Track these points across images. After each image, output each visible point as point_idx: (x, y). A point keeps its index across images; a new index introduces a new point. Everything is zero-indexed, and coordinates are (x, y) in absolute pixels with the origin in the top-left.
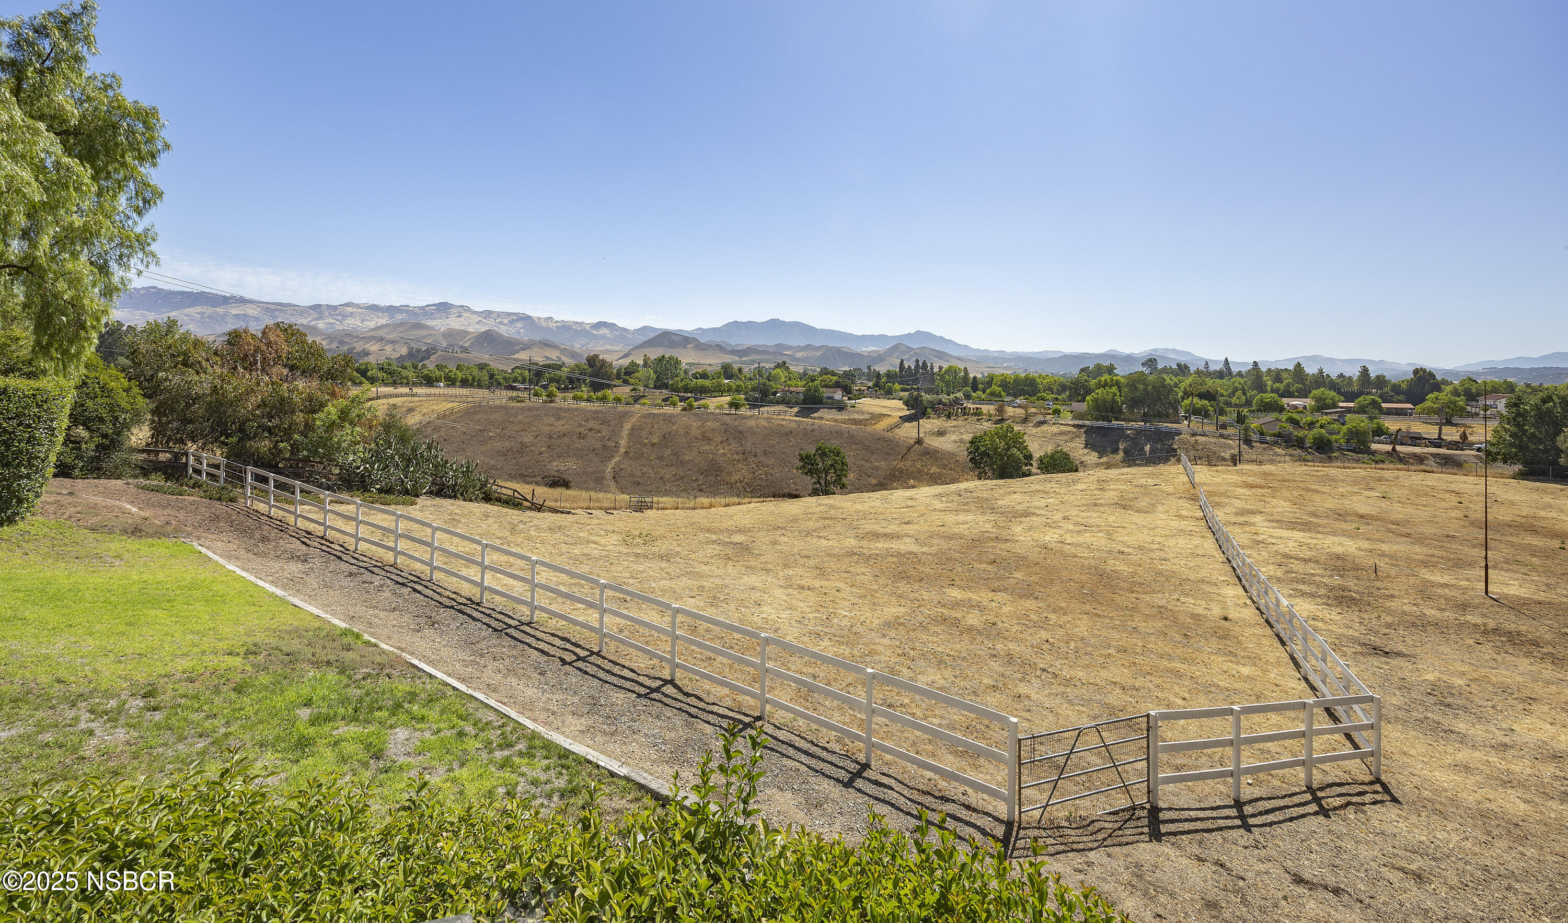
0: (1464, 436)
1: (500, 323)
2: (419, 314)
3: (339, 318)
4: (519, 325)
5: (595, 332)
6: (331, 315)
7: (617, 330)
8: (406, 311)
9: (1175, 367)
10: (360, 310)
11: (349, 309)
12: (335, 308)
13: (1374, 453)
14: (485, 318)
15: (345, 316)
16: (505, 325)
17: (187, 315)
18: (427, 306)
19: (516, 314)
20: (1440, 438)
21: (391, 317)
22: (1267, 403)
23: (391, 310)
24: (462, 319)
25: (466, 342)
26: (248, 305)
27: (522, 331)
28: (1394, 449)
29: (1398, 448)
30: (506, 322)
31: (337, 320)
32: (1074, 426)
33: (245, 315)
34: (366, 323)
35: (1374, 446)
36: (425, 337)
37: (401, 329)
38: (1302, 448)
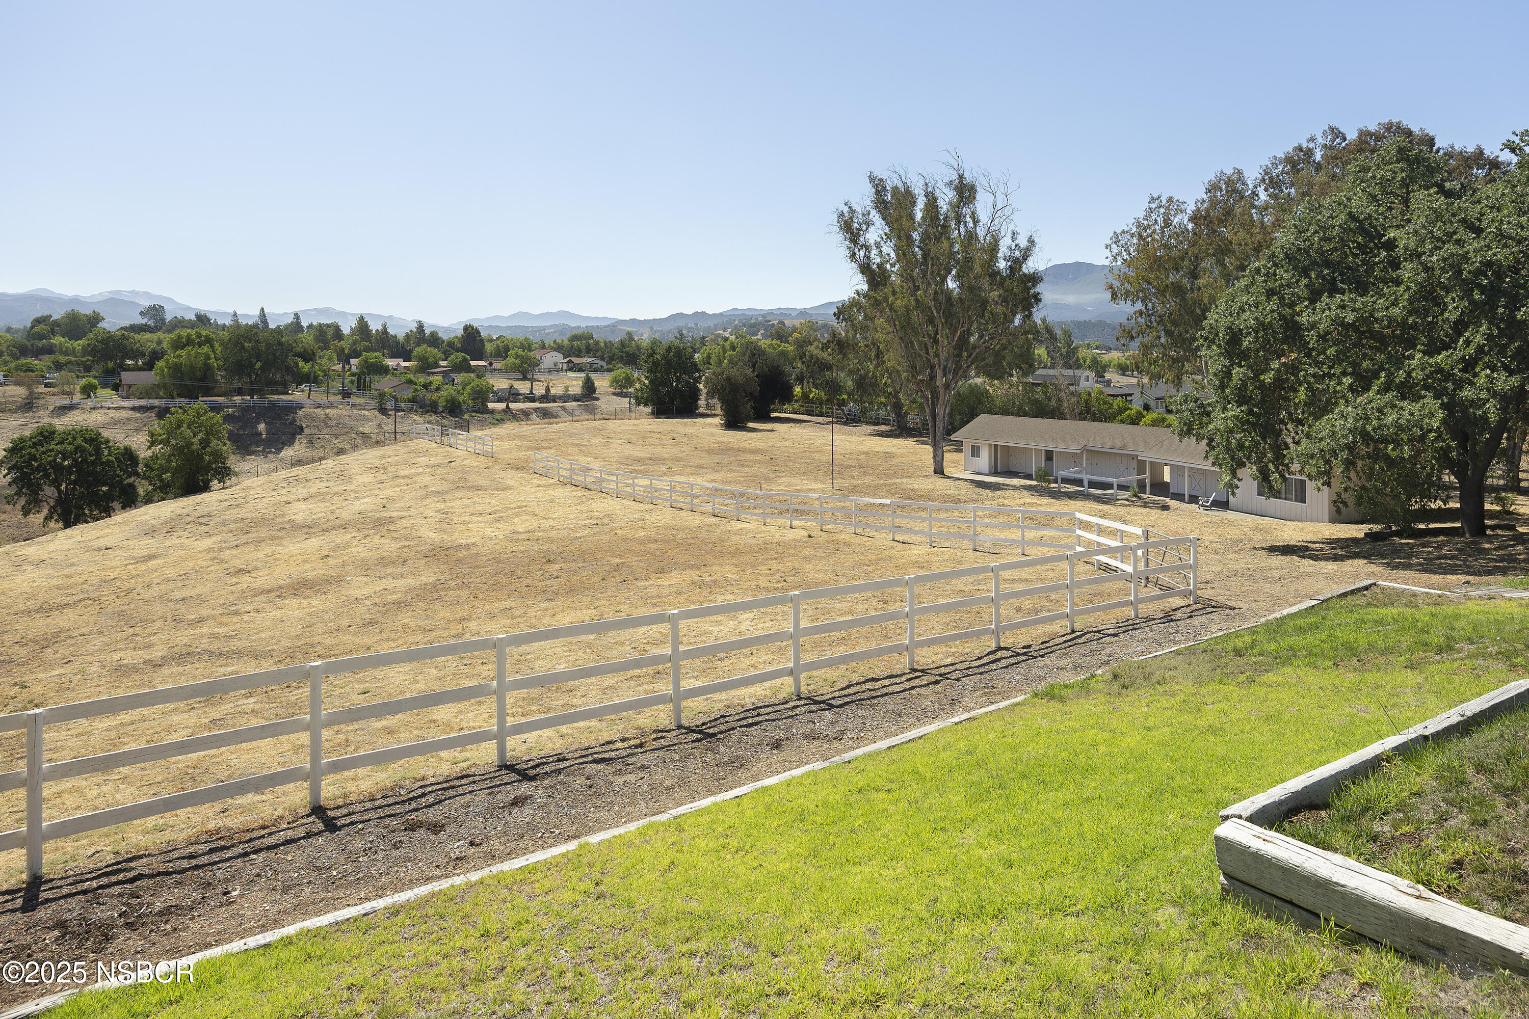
0: (548, 389)
9: (193, 318)
13: (492, 412)
20: (532, 393)
22: (372, 364)
28: (508, 406)
29: (512, 406)
32: (133, 409)
35: (491, 405)
38: (435, 413)
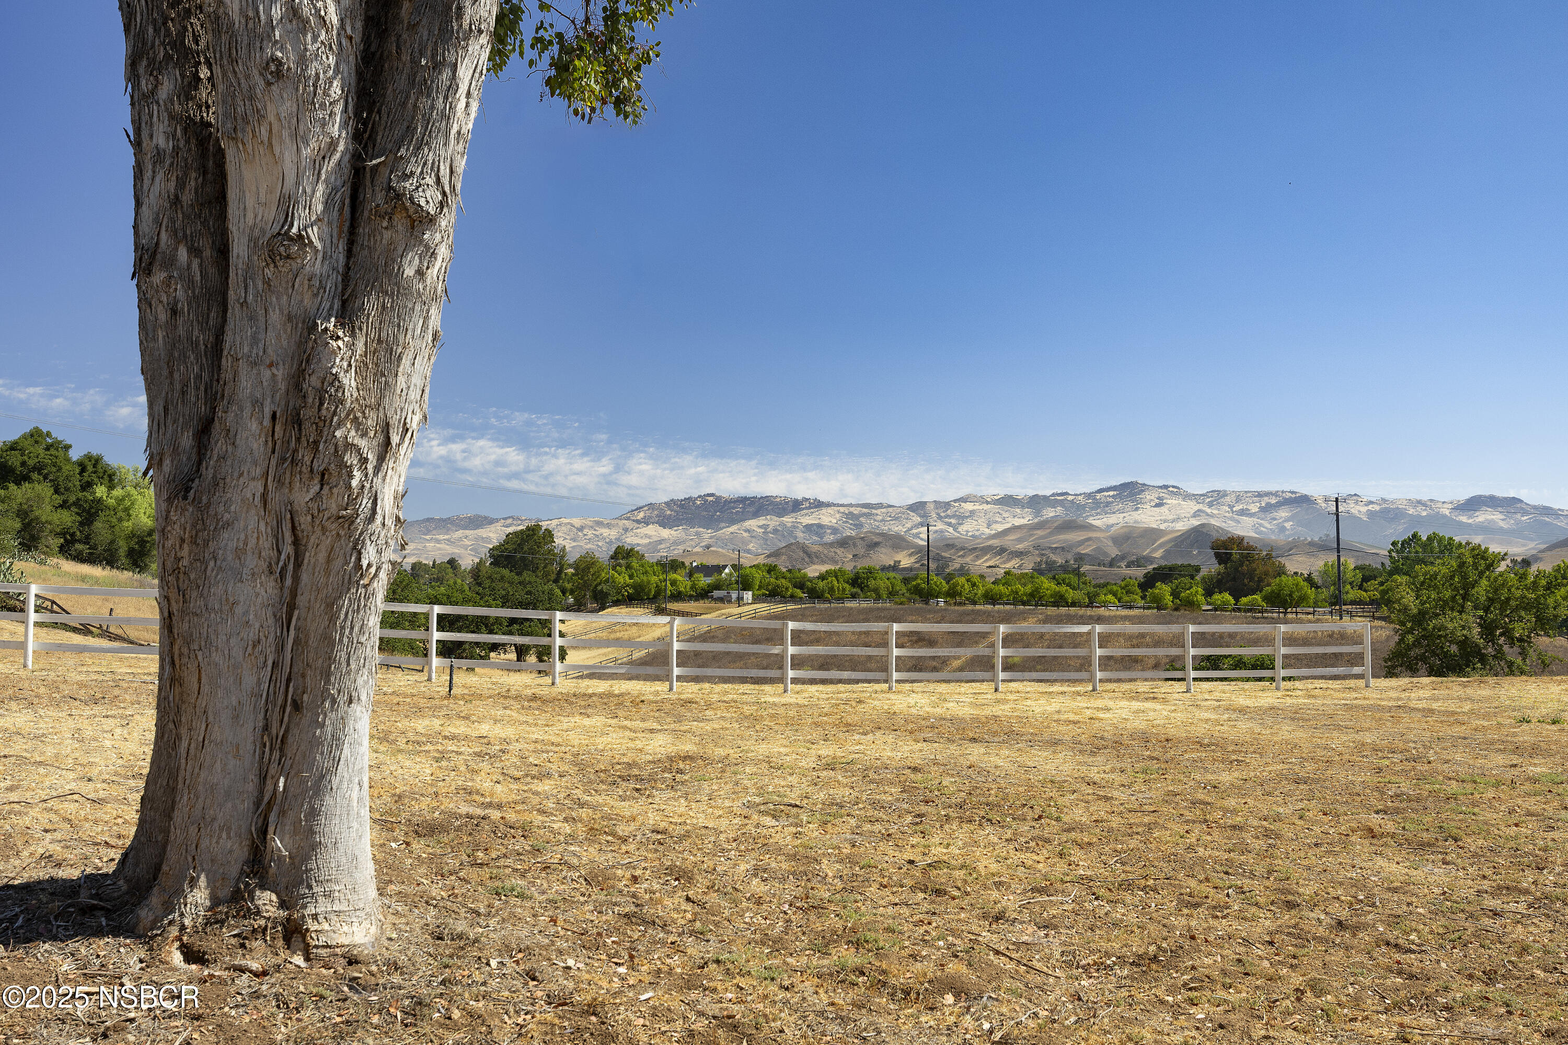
1: (1243, 512)
2: (1084, 506)
3: (953, 521)
4: (1283, 513)
5: (1464, 519)
6: (940, 518)
7: (1525, 513)
8: (1061, 503)
10: (985, 507)
11: (969, 506)
12: (947, 505)
14: (1210, 505)
15: (962, 518)
16: (1252, 515)
17: (747, 531)
18: (1101, 491)
19: (1275, 494)
21: (1037, 513)
23: (1036, 502)
24: (1164, 509)
25: (1155, 550)
26: (824, 510)
27: (1288, 525)
30: (1254, 508)
31: (949, 524)
33: (820, 526)
34: (994, 526)
36: (1081, 543)
37: (1040, 533)
